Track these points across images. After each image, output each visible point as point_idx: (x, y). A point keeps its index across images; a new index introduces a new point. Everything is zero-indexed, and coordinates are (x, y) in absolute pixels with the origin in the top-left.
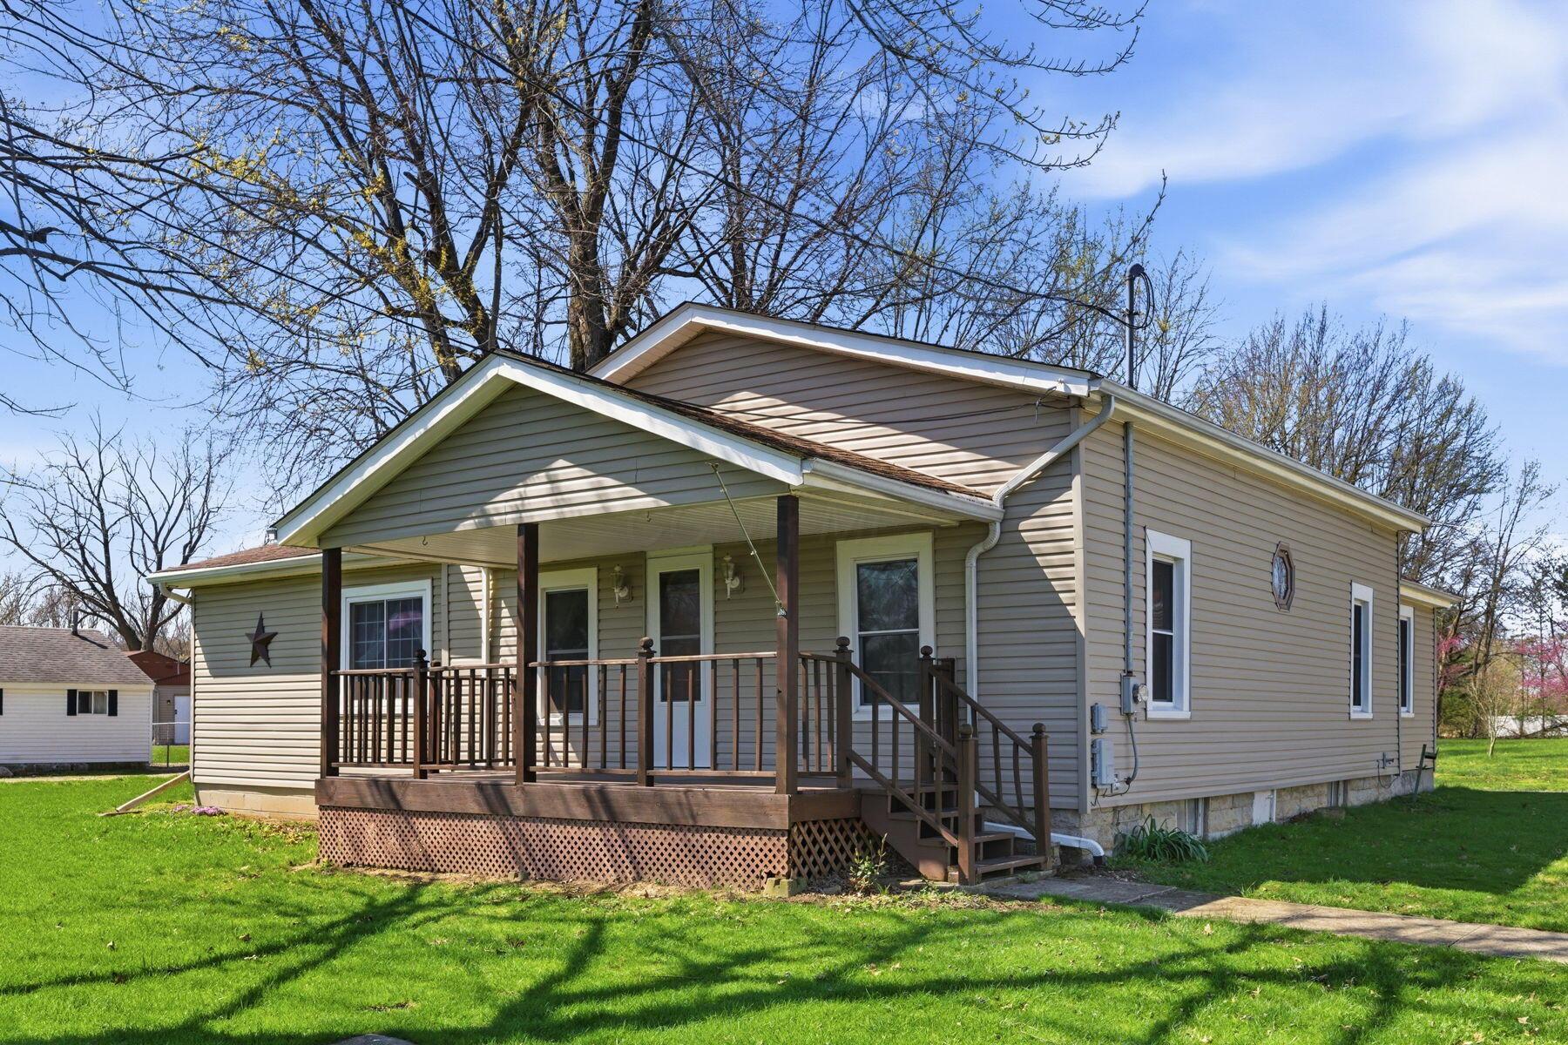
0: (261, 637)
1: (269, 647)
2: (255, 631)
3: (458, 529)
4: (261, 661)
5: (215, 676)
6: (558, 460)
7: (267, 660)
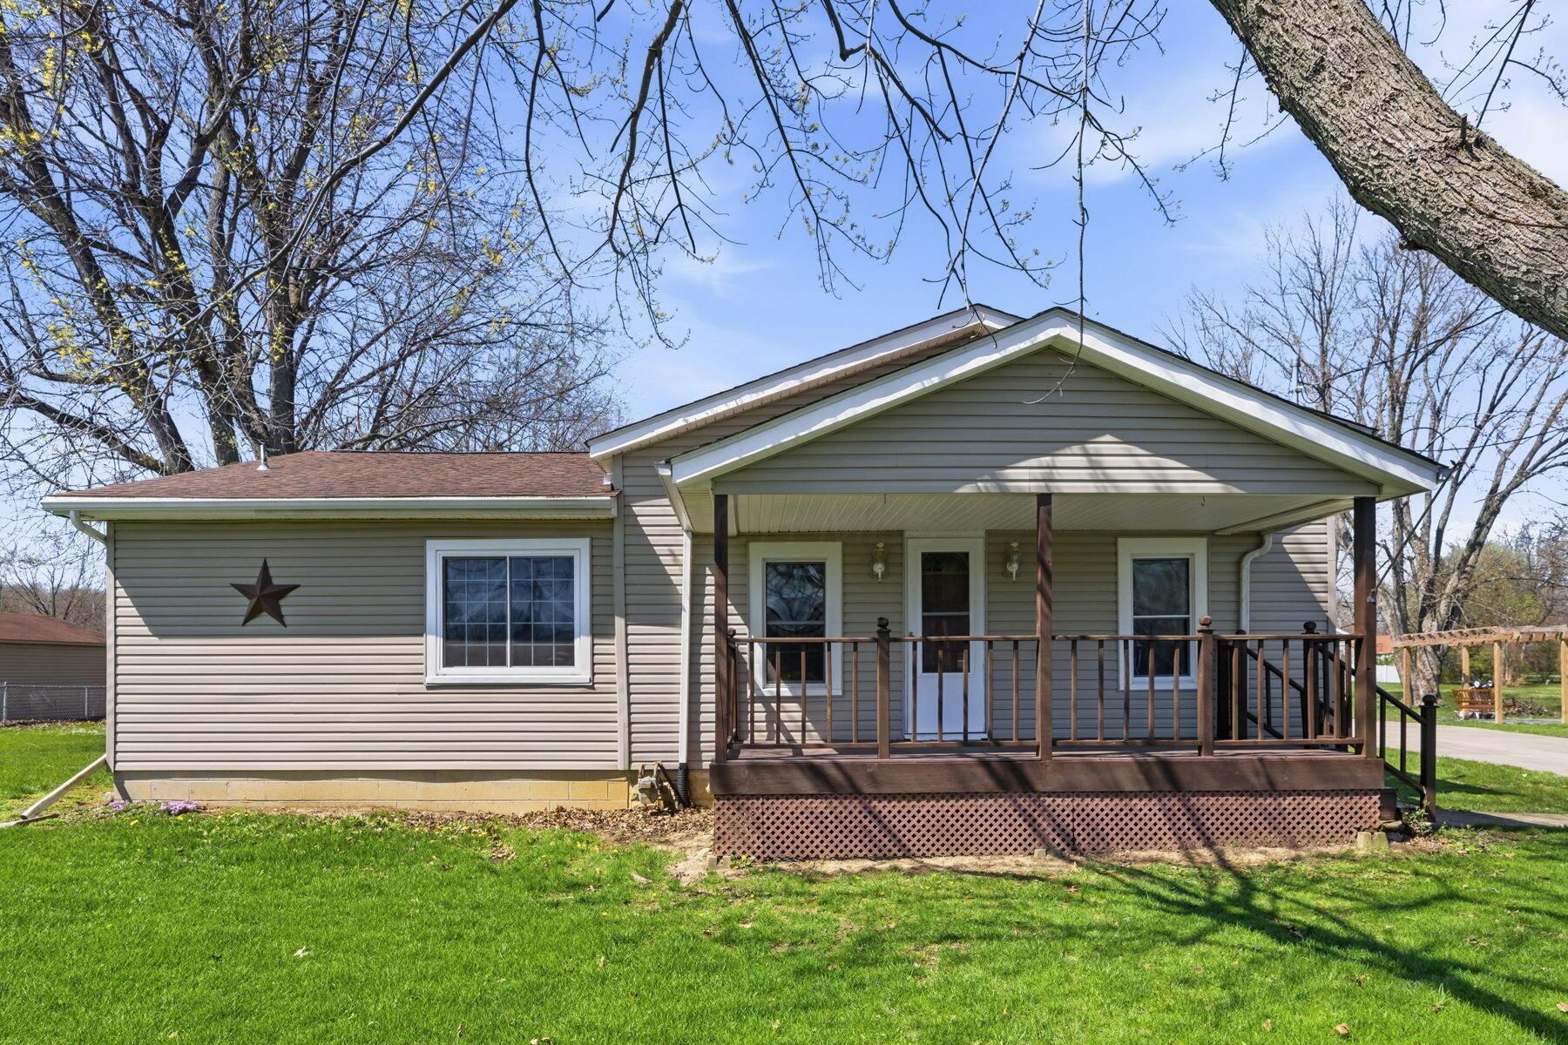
0: (268, 591)
1: (282, 602)
2: (253, 581)
3: (960, 491)
4: (265, 619)
5: (161, 636)
6: (1103, 434)
7: (280, 617)
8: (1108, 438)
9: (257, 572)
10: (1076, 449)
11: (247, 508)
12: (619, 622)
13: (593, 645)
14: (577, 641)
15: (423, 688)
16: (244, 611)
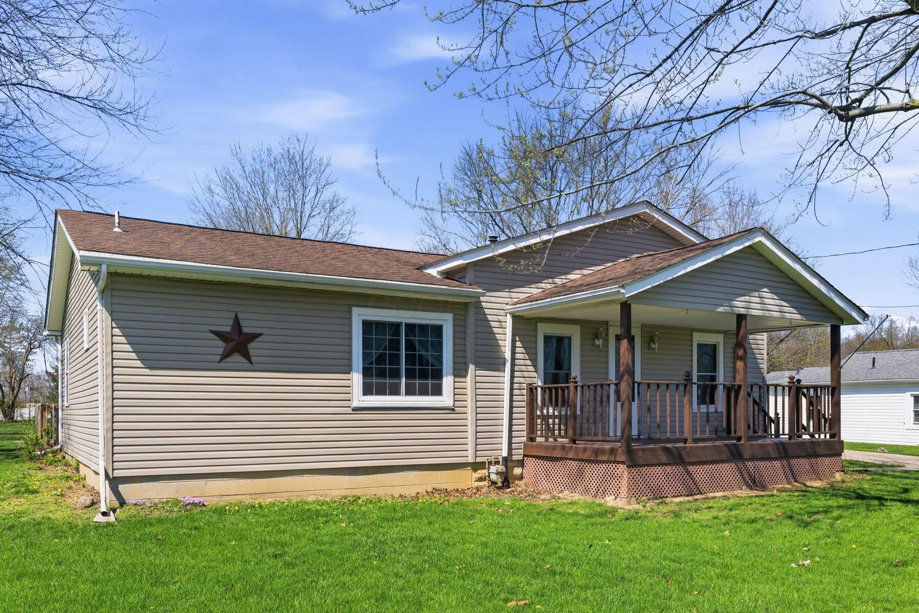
0: (243, 337)
1: (250, 346)
2: (228, 329)
3: (718, 310)
4: (237, 358)
5: (151, 368)
6: (763, 288)
7: (247, 357)
8: (765, 290)
9: (231, 322)
10: (756, 294)
11: (245, 275)
12: (472, 368)
13: (455, 382)
14: (444, 379)
15: (349, 410)
16: (221, 351)
